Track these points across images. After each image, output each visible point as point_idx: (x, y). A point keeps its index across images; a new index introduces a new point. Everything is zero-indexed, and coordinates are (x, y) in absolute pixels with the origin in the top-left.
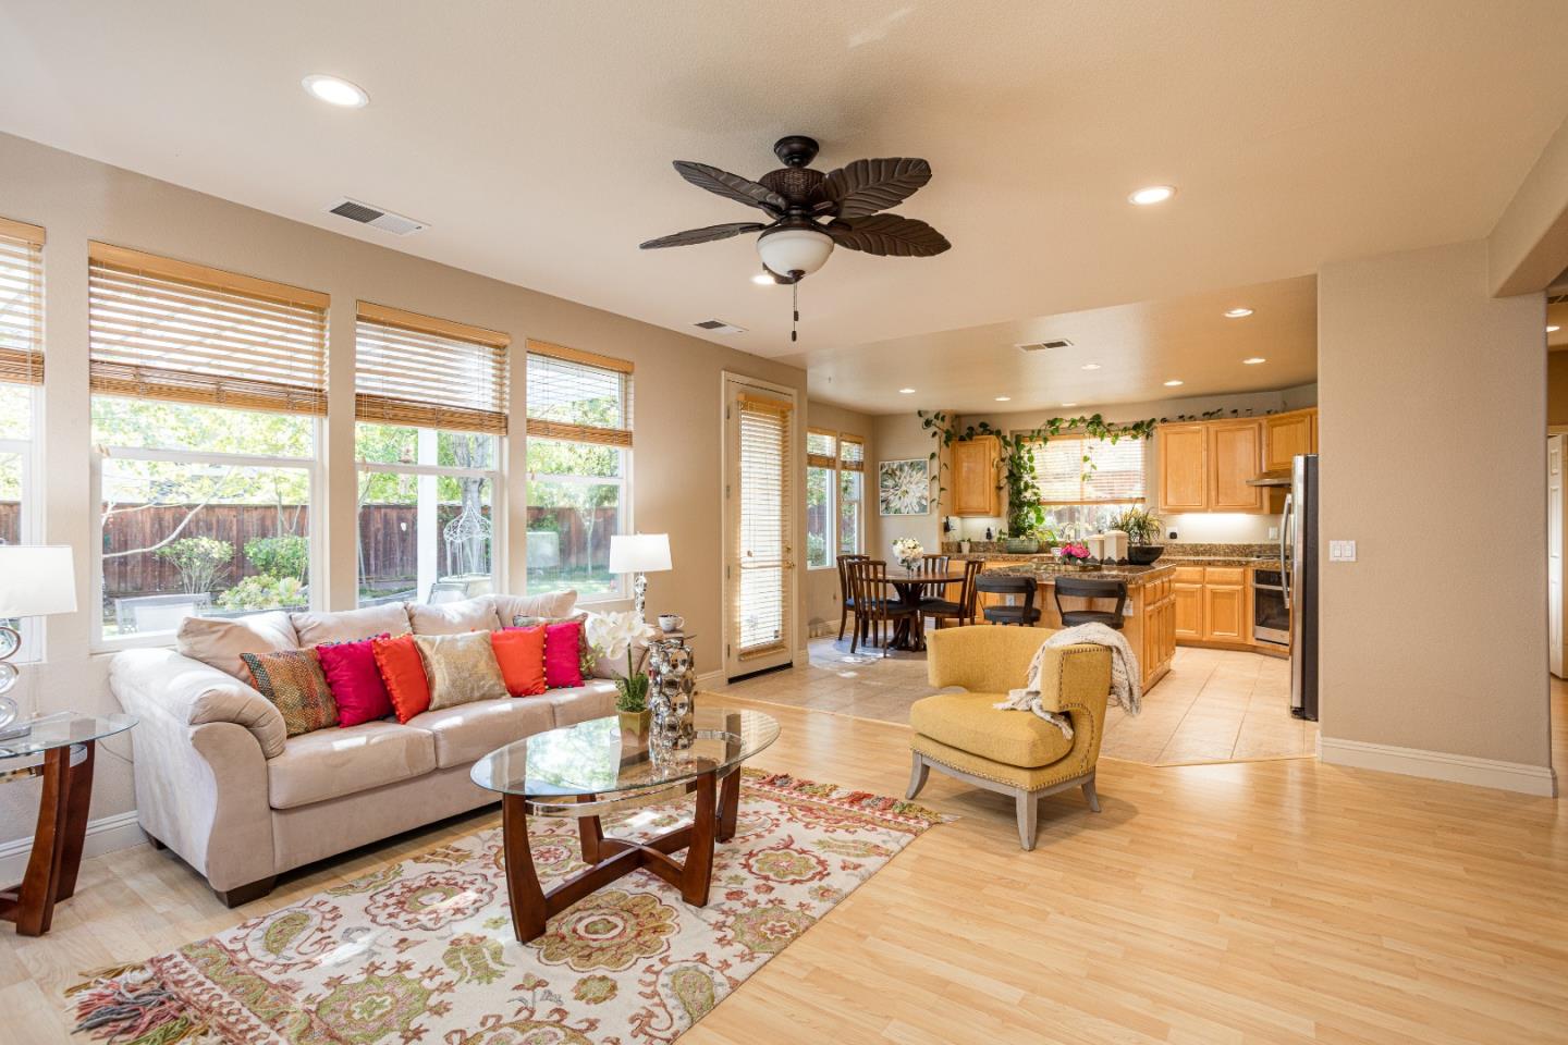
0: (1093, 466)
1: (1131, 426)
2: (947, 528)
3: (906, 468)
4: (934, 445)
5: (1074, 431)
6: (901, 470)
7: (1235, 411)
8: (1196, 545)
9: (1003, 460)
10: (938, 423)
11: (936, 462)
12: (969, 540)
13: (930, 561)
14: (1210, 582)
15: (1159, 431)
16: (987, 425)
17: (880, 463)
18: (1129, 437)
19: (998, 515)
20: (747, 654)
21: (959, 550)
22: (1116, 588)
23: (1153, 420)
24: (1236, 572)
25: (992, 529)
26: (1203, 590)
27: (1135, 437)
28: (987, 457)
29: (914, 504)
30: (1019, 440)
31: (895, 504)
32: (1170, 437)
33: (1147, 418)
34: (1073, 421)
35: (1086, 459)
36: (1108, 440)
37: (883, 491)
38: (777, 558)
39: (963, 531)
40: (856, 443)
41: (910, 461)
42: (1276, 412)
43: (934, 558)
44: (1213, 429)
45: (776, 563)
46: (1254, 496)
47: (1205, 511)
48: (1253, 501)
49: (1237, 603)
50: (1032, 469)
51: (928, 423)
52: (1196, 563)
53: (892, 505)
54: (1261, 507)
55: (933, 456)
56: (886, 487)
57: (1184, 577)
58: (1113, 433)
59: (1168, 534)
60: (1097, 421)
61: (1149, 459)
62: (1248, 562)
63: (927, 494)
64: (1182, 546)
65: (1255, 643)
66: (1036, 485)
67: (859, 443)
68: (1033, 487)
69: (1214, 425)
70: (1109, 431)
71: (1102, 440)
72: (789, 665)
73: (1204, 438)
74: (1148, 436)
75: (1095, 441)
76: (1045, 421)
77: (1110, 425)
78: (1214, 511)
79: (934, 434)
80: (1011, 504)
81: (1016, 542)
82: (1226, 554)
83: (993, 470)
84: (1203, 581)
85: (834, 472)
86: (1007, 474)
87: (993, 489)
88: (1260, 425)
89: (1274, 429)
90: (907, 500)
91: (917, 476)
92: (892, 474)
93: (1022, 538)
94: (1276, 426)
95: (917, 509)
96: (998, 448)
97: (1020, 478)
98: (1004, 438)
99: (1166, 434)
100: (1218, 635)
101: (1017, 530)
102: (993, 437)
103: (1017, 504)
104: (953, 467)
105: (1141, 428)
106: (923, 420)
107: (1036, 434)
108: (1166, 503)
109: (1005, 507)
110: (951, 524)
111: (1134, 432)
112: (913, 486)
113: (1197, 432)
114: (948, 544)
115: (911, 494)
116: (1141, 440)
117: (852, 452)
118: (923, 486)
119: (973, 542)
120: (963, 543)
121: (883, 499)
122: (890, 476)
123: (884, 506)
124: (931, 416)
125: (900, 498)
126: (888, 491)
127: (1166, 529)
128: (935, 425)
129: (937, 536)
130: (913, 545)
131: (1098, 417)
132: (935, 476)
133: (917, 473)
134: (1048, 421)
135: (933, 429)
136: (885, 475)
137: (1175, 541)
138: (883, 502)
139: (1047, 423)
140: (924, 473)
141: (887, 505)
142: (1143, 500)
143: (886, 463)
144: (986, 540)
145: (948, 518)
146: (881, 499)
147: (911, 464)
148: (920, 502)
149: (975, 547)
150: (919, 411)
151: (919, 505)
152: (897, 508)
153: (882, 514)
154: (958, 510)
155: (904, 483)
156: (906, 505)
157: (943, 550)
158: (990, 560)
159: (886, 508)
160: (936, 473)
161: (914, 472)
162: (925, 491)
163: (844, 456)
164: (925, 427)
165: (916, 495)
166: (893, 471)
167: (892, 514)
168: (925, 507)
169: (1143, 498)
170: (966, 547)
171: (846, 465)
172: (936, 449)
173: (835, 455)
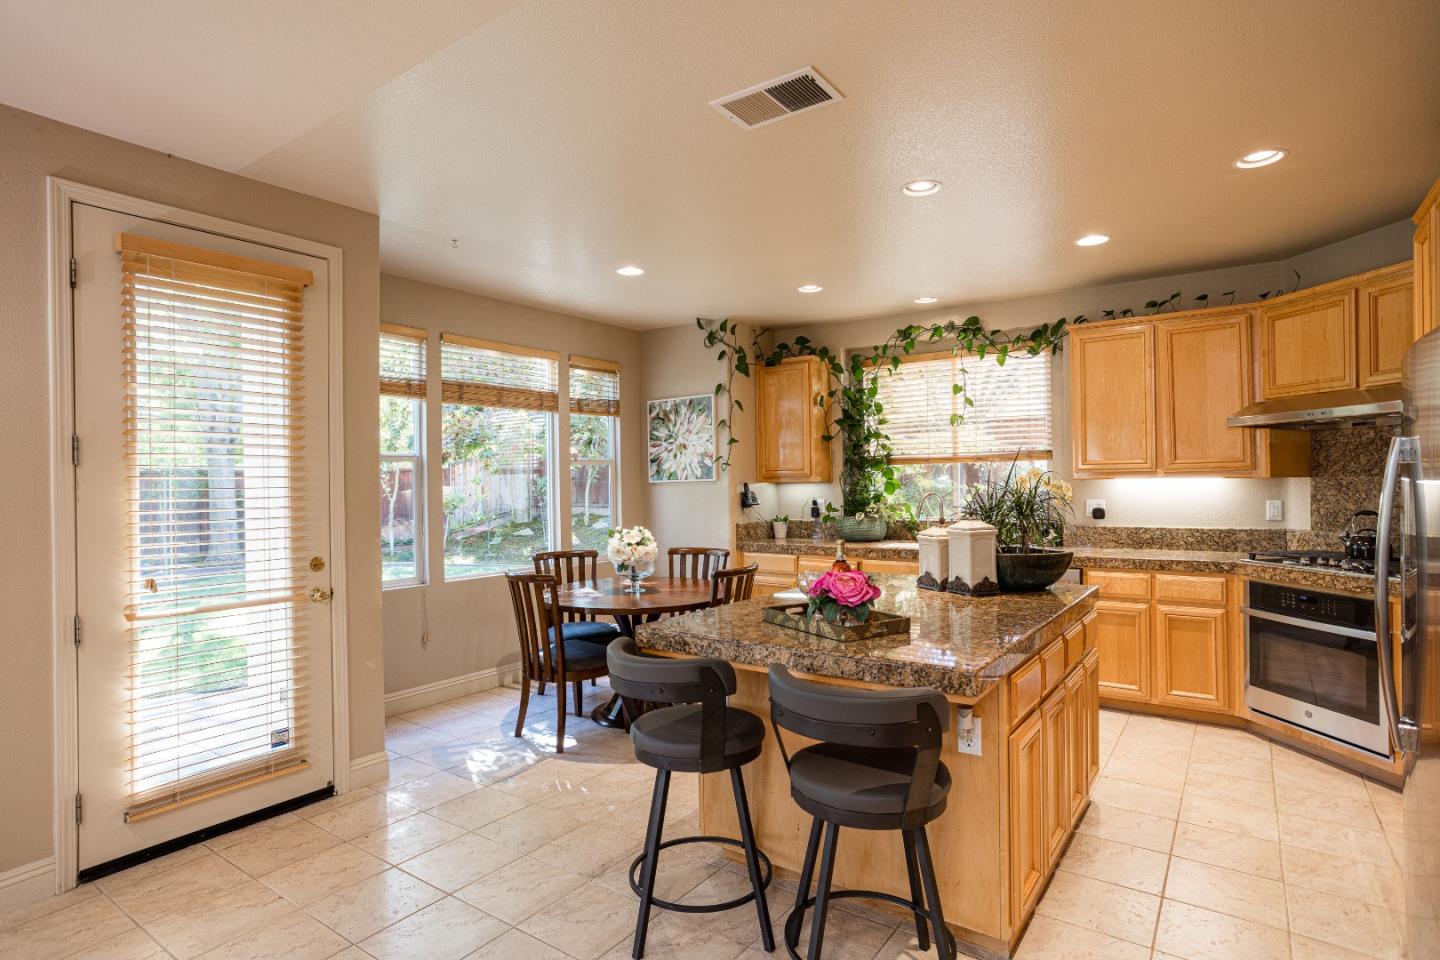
0: (969, 402)
1: (1029, 334)
2: (746, 501)
3: (683, 410)
4: (721, 372)
5: (939, 346)
6: (677, 413)
7: (1204, 297)
8: (1137, 530)
9: (832, 394)
10: (727, 336)
11: (724, 399)
12: (785, 519)
14: (1162, 602)
15: (1073, 339)
16: (807, 341)
17: (649, 403)
18: (1024, 353)
19: (827, 480)
20: (139, 811)
21: (772, 535)
22: (911, 716)
23: (1062, 322)
24: (1210, 585)
25: (820, 501)
26: (1151, 613)
27: (1034, 352)
28: (808, 389)
29: (695, 464)
30: (857, 363)
31: (669, 465)
32: (1089, 347)
33: (1053, 321)
34: (936, 330)
35: (957, 389)
36: (991, 359)
37: (654, 446)
38: (282, 584)
39: (776, 505)
40: (606, 371)
41: (688, 398)
42: (1280, 293)
44: (1163, 328)
45: (282, 594)
46: (1239, 445)
47: (1152, 472)
48: (1239, 454)
49: (1213, 642)
50: (879, 409)
51: (712, 338)
52: (1138, 566)
53: (665, 467)
54: (1254, 466)
55: (719, 388)
56: (658, 438)
57: (1117, 590)
58: (999, 347)
59: (1089, 512)
60: (973, 327)
61: (1058, 387)
62: (1233, 566)
63: (712, 448)
64: (1114, 531)
65: (1249, 715)
66: (884, 433)
67: (614, 372)
68: (877, 435)
69: (1164, 324)
70: (993, 344)
71: (982, 357)
72: (328, 792)
73: (1149, 346)
74: (1056, 349)
75: (971, 362)
76: (893, 331)
77: (994, 333)
78: (1169, 473)
79: (722, 355)
80: (847, 462)
81: (850, 524)
82: (1189, 546)
83: (818, 410)
84: (1150, 599)
85: (557, 416)
86: (840, 416)
87: (817, 440)
88: (1251, 319)
89: (1278, 323)
90: (685, 458)
91: (698, 421)
92: (664, 419)
93: (860, 516)
94: (1280, 318)
95: (699, 472)
96: (824, 375)
97: (859, 423)
98: (832, 360)
99: (1083, 342)
100: (1180, 696)
101: (855, 504)
102: (815, 358)
103: (857, 463)
104: (753, 407)
105: (1044, 337)
106: (705, 334)
107: (880, 352)
108: (1085, 461)
109: (839, 467)
110: (754, 495)
111: (1031, 344)
112: (693, 437)
113: (1140, 334)
114: (748, 527)
115: (690, 449)
116: (1042, 358)
117: (608, 388)
118: (706, 436)
119: (791, 522)
120: (776, 524)
121: (652, 457)
122: (661, 422)
123: (655, 468)
124: (716, 327)
125: (675, 456)
126: (659, 446)
127: (1085, 503)
128: (721, 340)
129: (728, 515)
130: (638, 539)
131: (974, 321)
132: (723, 421)
133: (698, 416)
134: (899, 331)
135: (720, 347)
136: (656, 421)
137: (1101, 523)
138: (653, 461)
139: (897, 335)
140: (707, 417)
141: (658, 467)
142: (1048, 454)
143: (657, 402)
144: (813, 519)
145: (746, 485)
146: (649, 458)
147: (691, 402)
148: (702, 462)
149: (795, 530)
150: (698, 320)
151: (701, 467)
152: (672, 470)
153: (651, 481)
154: (764, 472)
155: (681, 432)
156: (683, 466)
157: (737, 535)
158: (806, 554)
159: (657, 472)
160: (724, 415)
161: (694, 415)
162: (709, 444)
163: (577, 391)
164: (708, 344)
165: (698, 451)
166: (666, 415)
167: (665, 480)
168: (710, 468)
169: (1050, 451)
170: (781, 530)
171: (580, 406)
172: (724, 379)
173: (557, 389)
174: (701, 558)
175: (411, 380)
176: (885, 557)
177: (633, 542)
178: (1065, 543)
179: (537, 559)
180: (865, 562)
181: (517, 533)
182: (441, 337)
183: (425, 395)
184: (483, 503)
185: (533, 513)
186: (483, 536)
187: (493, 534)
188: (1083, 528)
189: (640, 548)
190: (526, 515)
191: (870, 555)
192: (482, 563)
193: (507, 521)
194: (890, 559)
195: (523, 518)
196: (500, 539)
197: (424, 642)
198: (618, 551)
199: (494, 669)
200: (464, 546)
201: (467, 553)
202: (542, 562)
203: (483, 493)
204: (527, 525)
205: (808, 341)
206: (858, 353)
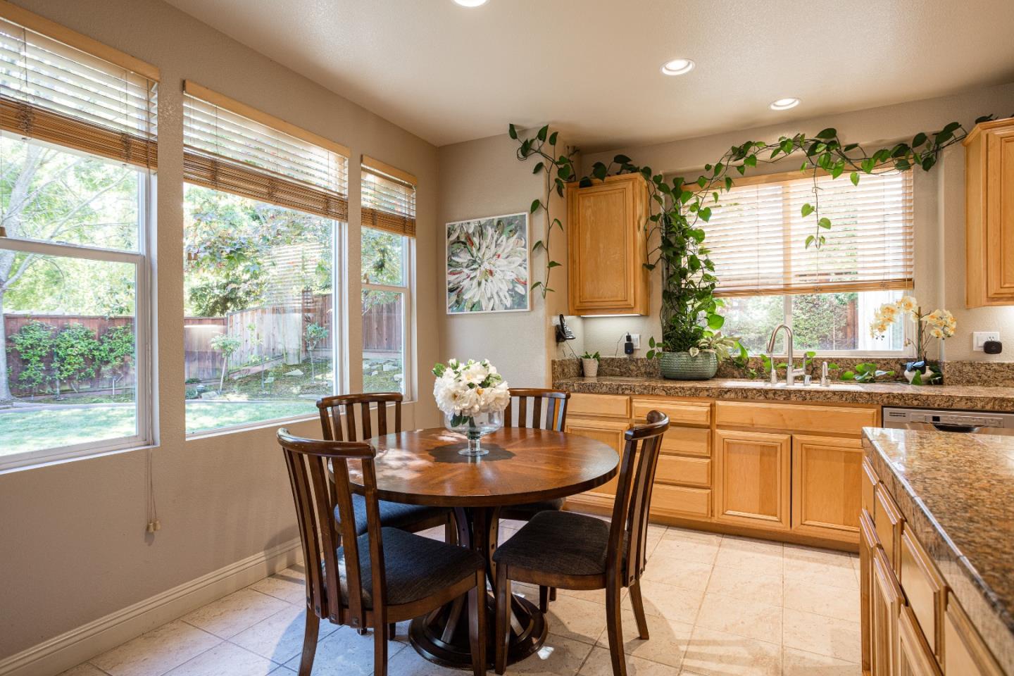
2: (560, 335)
3: (490, 231)
4: (538, 187)
5: (781, 165)
6: (481, 234)
9: (654, 218)
10: (546, 147)
11: (541, 218)
12: (596, 356)
13: (530, 401)
17: (448, 225)
19: (646, 315)
21: (581, 373)
25: (634, 336)
28: (630, 211)
29: (504, 293)
30: (678, 188)
31: (471, 294)
34: (782, 145)
35: (808, 209)
36: (845, 178)
37: (452, 273)
39: (586, 341)
40: (401, 183)
41: (496, 218)
43: (538, 395)
50: (701, 236)
51: (526, 149)
53: (466, 296)
55: (536, 205)
56: (457, 265)
59: (979, 346)
60: (827, 141)
63: (525, 274)
64: (1011, 366)
66: (709, 261)
67: (410, 187)
68: (703, 264)
70: (847, 160)
71: (835, 177)
74: (928, 164)
76: (727, 149)
77: (849, 147)
79: (538, 168)
80: (667, 295)
81: (677, 360)
83: (640, 236)
85: (345, 227)
86: (660, 243)
87: (639, 270)
90: (492, 286)
91: (509, 243)
92: (466, 242)
93: (695, 351)
95: (508, 302)
96: (646, 197)
97: (681, 251)
98: (655, 179)
101: (678, 339)
102: (638, 175)
103: (675, 296)
104: (571, 226)
106: (518, 144)
107: (710, 173)
109: (658, 301)
110: (568, 329)
112: (501, 262)
114: (562, 363)
115: (498, 276)
116: (910, 174)
117: (401, 203)
118: (518, 260)
119: (603, 359)
120: (586, 361)
121: (451, 286)
122: (462, 246)
123: (454, 297)
124: (532, 135)
125: (479, 284)
126: (460, 273)
127: (972, 336)
128: (539, 151)
129: (544, 350)
130: (482, 378)
131: (829, 133)
132: (540, 242)
133: (508, 238)
134: (733, 148)
135: (536, 159)
136: (456, 245)
137: (995, 359)
138: (451, 290)
139: (731, 152)
140: (520, 238)
141: (458, 297)
142: (907, 283)
143: (457, 224)
144: (626, 356)
145: (561, 317)
146: (447, 287)
147: (499, 223)
148: (513, 290)
149: (608, 367)
150: (512, 126)
151: (511, 296)
152: (475, 300)
153: (449, 312)
154: (577, 303)
155: (486, 257)
156: (489, 296)
157: (553, 373)
158: (641, 394)
159: (457, 302)
160: (541, 236)
161: (504, 237)
162: (521, 269)
163: (368, 201)
164: (521, 156)
165: (507, 278)
166: (469, 237)
167: (467, 311)
168: (523, 297)
169: (910, 280)
170: (592, 367)
171: (373, 217)
172: (540, 194)
173: (345, 192)
174: (545, 402)
175: (130, 137)
176: (746, 397)
177: (477, 381)
178: (946, 381)
179: (323, 406)
180: (719, 403)
181: (288, 374)
182: (183, 86)
183: (155, 164)
184: (258, 346)
185: (303, 356)
186: (259, 376)
187: (266, 373)
188: (971, 364)
189: (487, 390)
190: (296, 358)
191: (727, 396)
192: (256, 400)
193: (280, 363)
194: (753, 400)
195: (293, 360)
196: (273, 378)
197: (149, 532)
198: (455, 396)
199: (262, 554)
200: (240, 385)
201: (242, 391)
202: (329, 409)
203: (258, 339)
204: (297, 366)
205: (630, 160)
206: (679, 176)
